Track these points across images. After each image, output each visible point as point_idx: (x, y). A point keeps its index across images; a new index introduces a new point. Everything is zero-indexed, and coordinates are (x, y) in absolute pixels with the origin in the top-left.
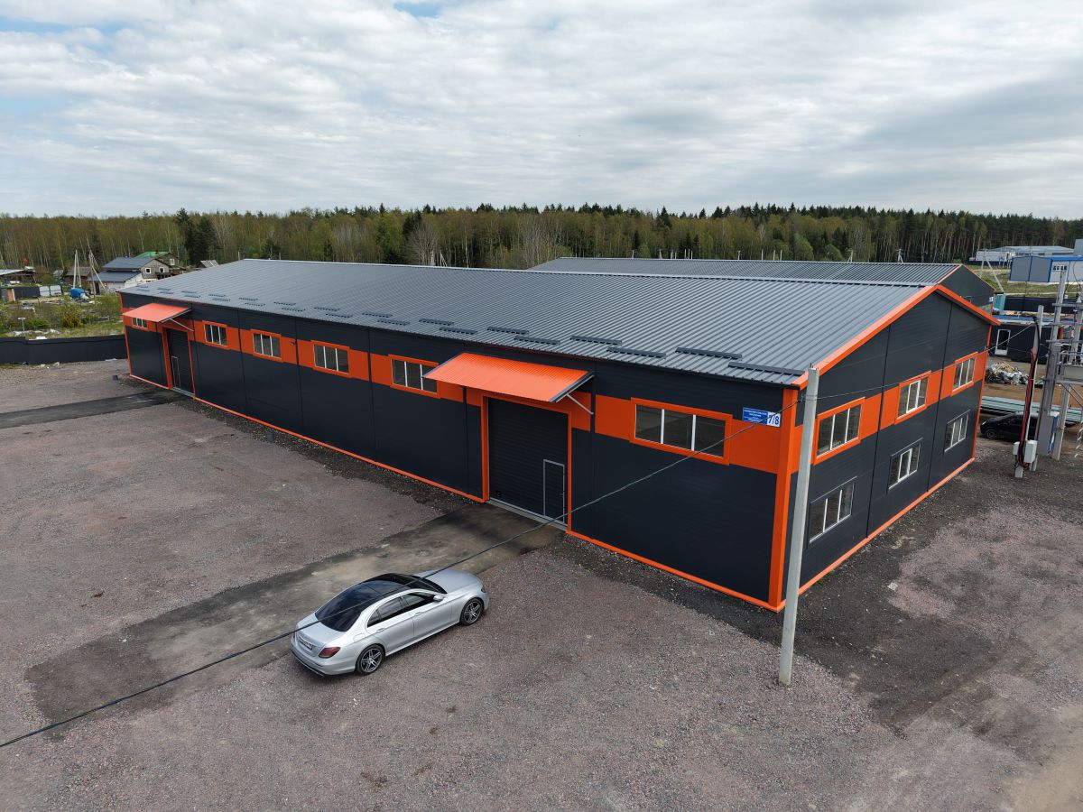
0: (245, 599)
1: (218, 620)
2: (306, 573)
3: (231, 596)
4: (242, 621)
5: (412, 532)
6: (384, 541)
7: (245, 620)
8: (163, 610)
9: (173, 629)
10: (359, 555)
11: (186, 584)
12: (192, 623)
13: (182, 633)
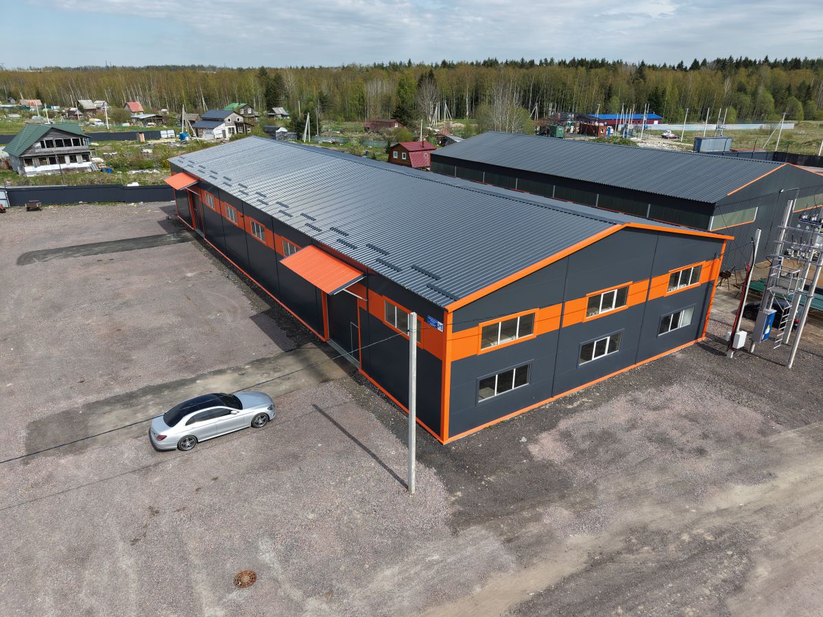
0: (152, 394)
1: (132, 405)
2: (193, 381)
3: (146, 391)
4: (143, 408)
5: (269, 359)
6: (248, 364)
7: (145, 408)
8: (108, 395)
9: (107, 408)
10: (229, 371)
11: (127, 380)
12: (118, 406)
13: (110, 411)
